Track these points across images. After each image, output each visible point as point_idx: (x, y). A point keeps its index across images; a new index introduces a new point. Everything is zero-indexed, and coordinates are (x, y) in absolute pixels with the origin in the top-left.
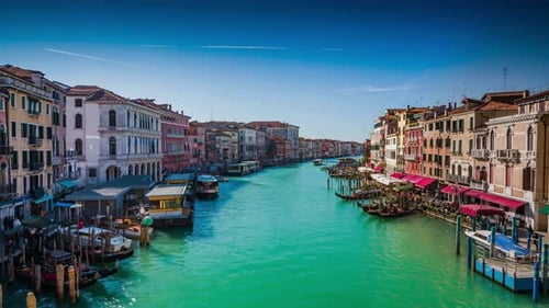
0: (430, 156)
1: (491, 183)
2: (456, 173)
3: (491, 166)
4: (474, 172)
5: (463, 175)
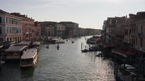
0: (118, 35)
1: (136, 45)
2: (126, 42)
3: (136, 39)
4: (131, 41)
5: (128, 42)
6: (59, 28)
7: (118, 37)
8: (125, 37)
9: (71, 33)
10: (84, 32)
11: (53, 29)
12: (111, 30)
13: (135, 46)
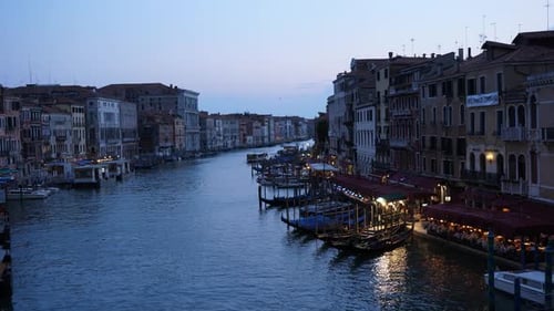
0: (433, 139)
1: (534, 181)
2: (478, 167)
3: (533, 153)
4: (506, 166)
5: (488, 170)
6: (109, 116)
7: (433, 147)
8: (469, 149)
9: (166, 140)
10: (225, 130)
11: (78, 125)
12: (387, 120)
13: (525, 187)
